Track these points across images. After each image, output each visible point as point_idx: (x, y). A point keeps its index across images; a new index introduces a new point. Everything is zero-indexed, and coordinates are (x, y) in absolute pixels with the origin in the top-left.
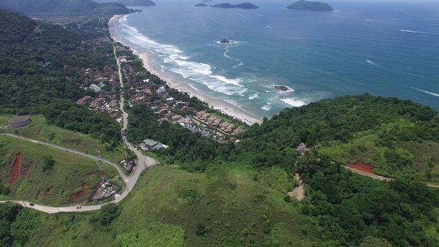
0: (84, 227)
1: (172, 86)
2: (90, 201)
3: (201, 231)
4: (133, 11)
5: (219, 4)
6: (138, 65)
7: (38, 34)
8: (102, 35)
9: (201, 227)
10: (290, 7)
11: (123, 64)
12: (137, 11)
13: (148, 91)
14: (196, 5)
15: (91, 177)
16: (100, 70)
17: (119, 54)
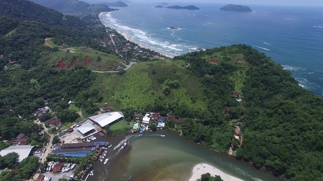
0: (115, 75)
1: (141, 47)
2: (115, 70)
3: (154, 73)
4: (113, 10)
5: (172, 6)
6: (122, 38)
7: (65, 21)
8: (97, 23)
9: (154, 71)
10: (222, 9)
11: (113, 37)
12: (116, 10)
13: (130, 48)
14: (156, 7)
15: (115, 64)
16: (102, 39)
17: (110, 33)
